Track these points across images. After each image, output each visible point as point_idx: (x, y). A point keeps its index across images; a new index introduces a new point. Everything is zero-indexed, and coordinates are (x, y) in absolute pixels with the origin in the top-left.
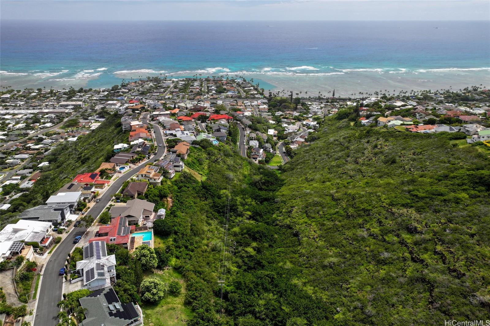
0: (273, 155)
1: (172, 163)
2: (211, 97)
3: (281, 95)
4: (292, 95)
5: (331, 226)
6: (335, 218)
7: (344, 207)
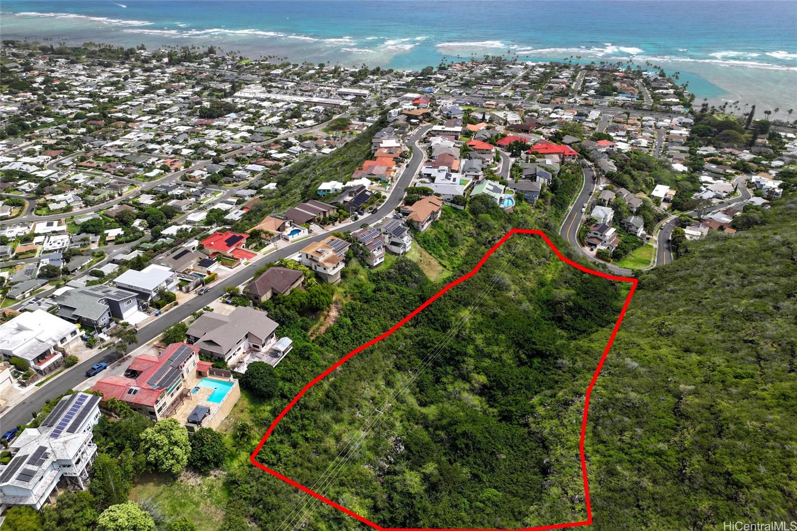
0: (640, 243)
1: (387, 236)
2: (583, 102)
3: (728, 110)
4: (751, 115)
5: (626, 485)
6: (648, 465)
7: (687, 444)
